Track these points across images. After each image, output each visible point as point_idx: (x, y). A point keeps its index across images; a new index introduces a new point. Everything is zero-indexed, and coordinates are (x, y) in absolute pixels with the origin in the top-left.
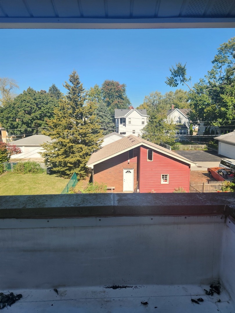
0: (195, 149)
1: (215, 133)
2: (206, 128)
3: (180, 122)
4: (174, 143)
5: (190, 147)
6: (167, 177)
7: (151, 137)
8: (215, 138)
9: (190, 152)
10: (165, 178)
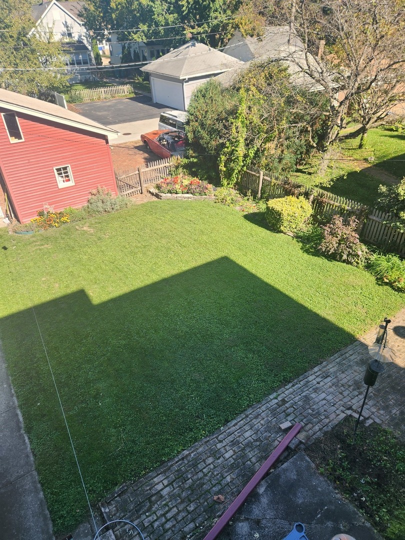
0: (113, 97)
1: (141, 58)
2: (124, 47)
3: (70, 35)
4: (68, 87)
5: (101, 92)
6: (69, 172)
7: (11, 76)
8: (143, 69)
9: (104, 104)
10: (63, 175)
